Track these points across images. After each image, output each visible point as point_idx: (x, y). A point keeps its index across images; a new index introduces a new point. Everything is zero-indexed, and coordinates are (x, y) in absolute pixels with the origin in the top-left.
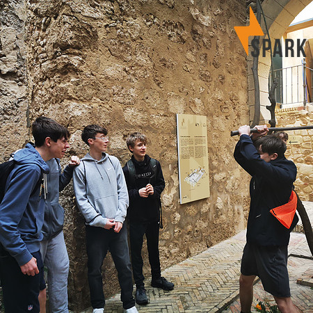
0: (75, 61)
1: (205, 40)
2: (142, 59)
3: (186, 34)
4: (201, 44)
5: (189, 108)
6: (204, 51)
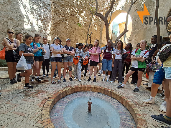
5: (82, 39)
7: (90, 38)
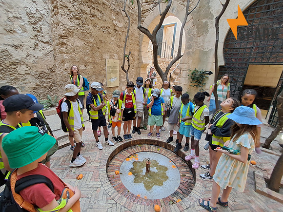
0: (65, 41)
1: (120, 33)
2: (92, 40)
3: (111, 31)
4: (118, 34)
5: (112, 57)
6: (119, 37)
7: (128, 61)
